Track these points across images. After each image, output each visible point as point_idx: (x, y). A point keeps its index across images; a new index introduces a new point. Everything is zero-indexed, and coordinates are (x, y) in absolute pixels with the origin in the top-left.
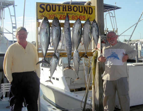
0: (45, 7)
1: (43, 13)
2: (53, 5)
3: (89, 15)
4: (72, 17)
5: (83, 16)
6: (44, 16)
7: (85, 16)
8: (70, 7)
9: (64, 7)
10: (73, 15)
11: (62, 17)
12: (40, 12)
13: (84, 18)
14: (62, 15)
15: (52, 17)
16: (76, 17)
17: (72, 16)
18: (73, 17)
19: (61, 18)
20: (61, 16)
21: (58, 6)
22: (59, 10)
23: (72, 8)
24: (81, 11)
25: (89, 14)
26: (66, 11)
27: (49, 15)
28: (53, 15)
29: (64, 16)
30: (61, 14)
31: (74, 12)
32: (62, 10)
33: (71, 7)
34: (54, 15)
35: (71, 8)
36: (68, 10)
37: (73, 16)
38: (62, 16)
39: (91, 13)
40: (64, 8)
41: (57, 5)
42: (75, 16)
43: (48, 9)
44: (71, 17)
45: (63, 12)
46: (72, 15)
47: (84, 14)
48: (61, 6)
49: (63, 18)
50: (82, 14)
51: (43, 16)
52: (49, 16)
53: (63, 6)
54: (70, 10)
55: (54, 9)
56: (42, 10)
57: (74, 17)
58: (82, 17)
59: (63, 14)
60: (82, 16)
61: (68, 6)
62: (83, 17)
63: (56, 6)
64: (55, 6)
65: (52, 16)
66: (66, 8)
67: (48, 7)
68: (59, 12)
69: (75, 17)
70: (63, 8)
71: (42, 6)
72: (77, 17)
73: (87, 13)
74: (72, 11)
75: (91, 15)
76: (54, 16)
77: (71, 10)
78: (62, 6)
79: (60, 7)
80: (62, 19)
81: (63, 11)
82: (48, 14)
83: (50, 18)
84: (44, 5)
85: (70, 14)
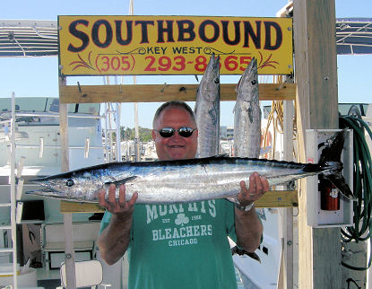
0: (88, 31)
1: (83, 54)
2: (118, 23)
3: (266, 53)
4: (195, 63)
5: (242, 58)
6: (87, 61)
8: (186, 26)
9: (165, 26)
10: (202, 53)
11: (156, 65)
12: (71, 48)
13: (245, 66)
14: (157, 57)
15: (116, 66)
17: (197, 60)
18: (199, 63)
19: (154, 69)
20: (153, 59)
21: (140, 26)
22: (145, 39)
23: (196, 30)
24: (232, 37)
25: (268, 46)
26: (171, 39)
27: (105, 60)
28: (120, 57)
29: (165, 62)
30: (150, 54)
31: (204, 45)
32: (156, 39)
33: (192, 25)
34: (123, 58)
35: (190, 30)
36: (181, 38)
37: (201, 60)
38: (157, 61)
39: (273, 43)
40: (165, 30)
41: (137, 23)
42: (208, 57)
43: (102, 37)
44: (190, 63)
45: (160, 45)
46: (196, 55)
47: (246, 50)
48: (152, 23)
49: (160, 69)
50: (239, 48)
51: (84, 62)
52: (107, 63)
53: (160, 23)
54: (187, 35)
55: (124, 37)
56: (78, 43)
57: (204, 63)
58: (238, 61)
59: (161, 51)
60: (239, 56)
61: (180, 23)
62: (242, 62)
63: (134, 24)
64: (129, 24)
65: (115, 62)
66: (170, 31)
67: (102, 29)
68: (145, 45)
70: (161, 30)
71: (80, 28)
73: (258, 46)
74: (198, 41)
75: (277, 51)
76: (126, 60)
77: (192, 37)
78: (156, 24)
79: (149, 26)
80: (158, 71)
81: (160, 40)
82: (102, 56)
83: (111, 71)
84: (85, 23)
85: (189, 51)
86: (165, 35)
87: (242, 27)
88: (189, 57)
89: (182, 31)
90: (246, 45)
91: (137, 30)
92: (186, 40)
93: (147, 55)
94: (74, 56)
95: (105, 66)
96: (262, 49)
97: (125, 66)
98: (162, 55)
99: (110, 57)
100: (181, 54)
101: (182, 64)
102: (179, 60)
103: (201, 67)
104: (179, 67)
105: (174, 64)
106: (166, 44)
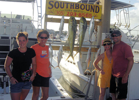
0: (53, 4)
1: (52, 10)
2: (61, 3)
3: (96, 14)
5: (90, 14)
9: (72, 5)
10: (80, 12)
11: (69, 14)
12: (49, 8)
13: (90, 16)
14: (70, 12)
15: (59, 14)
16: (83, 15)
17: (79, 14)
18: (80, 15)
19: (69, 15)
22: (67, 8)
24: (88, 9)
25: (96, 12)
28: (61, 11)
29: (72, 13)
32: (70, 8)
33: (79, 5)
36: (76, 8)
37: (80, 14)
38: (70, 13)
39: (97, 11)
41: (66, 3)
42: (82, 13)
43: (57, 6)
44: (77, 14)
45: (71, 9)
48: (69, 3)
49: (70, 15)
50: (89, 12)
51: (52, 12)
55: (62, 6)
56: (51, 7)
57: (81, 15)
58: (89, 15)
59: (71, 11)
60: (89, 14)
61: (76, 4)
62: (90, 15)
66: (73, 6)
67: (57, 4)
69: (82, 15)
71: (51, 3)
74: (80, 9)
75: (98, 13)
77: (78, 8)
82: (56, 11)
84: (53, 2)
86: (72, 7)
87: (90, 6)
88: (77, 13)
89: (76, 6)
90: (91, 11)
91: (65, 5)
92: (77, 9)
93: (67, 11)
94: (49, 10)
95: (57, 13)
96: (95, 13)
97: (62, 14)
99: (59, 11)
100: (76, 12)
101: (76, 14)
102: (75, 14)
103: (80, 16)
104: (75, 15)
105: (74, 14)
106: (72, 9)
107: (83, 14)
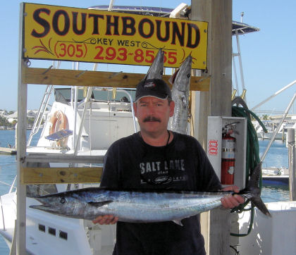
0: (49, 19)
1: (45, 40)
2: (75, 15)
3: (188, 50)
4: (135, 55)
5: (170, 53)
6: (48, 47)
7: (175, 53)
8: (129, 22)
9: (112, 20)
10: (140, 47)
11: (104, 54)
12: (35, 34)
13: (172, 60)
14: (105, 47)
15: (71, 53)
16: (147, 55)
17: (136, 52)
18: (137, 55)
19: (102, 58)
21: (92, 18)
22: (96, 31)
23: (136, 26)
24: (163, 35)
25: (189, 45)
26: (116, 33)
27: (63, 47)
28: (75, 45)
29: (111, 52)
30: (100, 44)
31: (142, 39)
32: (105, 31)
33: (133, 21)
34: (78, 46)
35: (132, 25)
36: (125, 33)
37: (139, 53)
38: (105, 51)
39: (193, 42)
40: (112, 24)
41: (90, 16)
42: (144, 50)
43: (62, 27)
44: (131, 54)
45: (108, 37)
46: (136, 48)
47: (173, 47)
48: (102, 17)
49: (107, 58)
50: (168, 45)
51: (45, 48)
52: (64, 49)
53: (109, 18)
54: (129, 30)
55: (79, 27)
56: (40, 29)
57: (141, 55)
58: (167, 56)
59: (108, 42)
60: (168, 52)
61: (125, 19)
62: (170, 57)
63: (88, 16)
64: (84, 16)
65: (71, 49)
66: (116, 24)
67: (62, 19)
68: (96, 36)
69: (144, 55)
70: (109, 24)
71: (42, 15)
72: (150, 53)
73: (182, 44)
74: (137, 37)
75: (195, 49)
76: (79, 48)
77: (133, 33)
78: (105, 18)
79: (100, 19)
80: (105, 60)
81: (108, 33)
82: (61, 43)
83: (67, 57)
84: (47, 12)
85: (130, 44)
86: (112, 28)
87: (171, 26)
88: (131, 50)
89: (125, 26)
90: (173, 42)
91: (90, 22)
92: (129, 34)
93: (97, 45)
94: (36, 41)
95: (63, 52)
96: (185, 47)
97: (79, 53)
98: (108, 46)
99: (67, 45)
100: (124, 47)
101: (125, 55)
102: (122, 52)
103: (139, 58)
104: (122, 57)
105: (118, 54)
107: (147, 52)
